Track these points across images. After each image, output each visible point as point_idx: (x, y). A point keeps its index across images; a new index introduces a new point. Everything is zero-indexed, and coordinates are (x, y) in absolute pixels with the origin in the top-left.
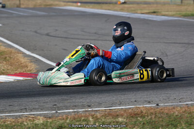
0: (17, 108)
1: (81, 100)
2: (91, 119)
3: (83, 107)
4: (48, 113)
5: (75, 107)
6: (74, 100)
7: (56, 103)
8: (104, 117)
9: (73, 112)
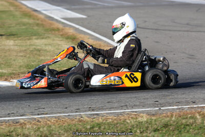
0: (116, 105)
1: (184, 96)
2: (198, 117)
3: (187, 103)
4: (151, 110)
5: (178, 103)
6: (176, 96)
7: (157, 100)
9: (177, 109)
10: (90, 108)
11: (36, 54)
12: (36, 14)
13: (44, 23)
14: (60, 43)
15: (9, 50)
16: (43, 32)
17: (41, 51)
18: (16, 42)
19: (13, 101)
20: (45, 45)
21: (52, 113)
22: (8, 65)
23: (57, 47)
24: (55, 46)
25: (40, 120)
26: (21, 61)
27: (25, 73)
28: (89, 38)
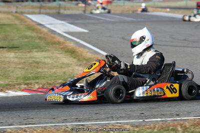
0: (103, 116)
1: (169, 109)
2: (179, 129)
3: (171, 115)
4: (135, 122)
5: (163, 115)
6: (162, 109)
7: (143, 112)
8: (193, 127)
9: (160, 121)
10: (77, 119)
11: (34, 66)
12: (39, 27)
13: (46, 36)
14: (59, 56)
15: (9, 62)
16: (44, 45)
17: (40, 64)
18: (17, 54)
19: (5, 111)
20: (45, 57)
21: (39, 123)
22: (6, 77)
23: (55, 60)
24: (53, 59)
25: (27, 129)
26: (19, 73)
27: (21, 85)
28: (87, 52)
